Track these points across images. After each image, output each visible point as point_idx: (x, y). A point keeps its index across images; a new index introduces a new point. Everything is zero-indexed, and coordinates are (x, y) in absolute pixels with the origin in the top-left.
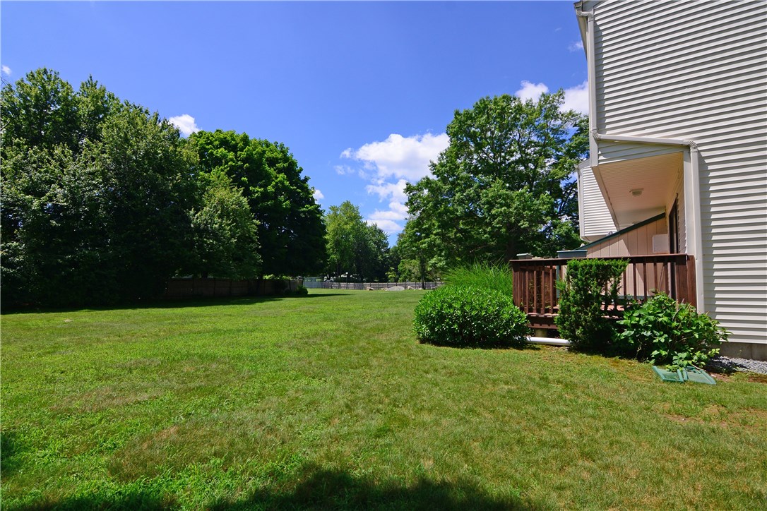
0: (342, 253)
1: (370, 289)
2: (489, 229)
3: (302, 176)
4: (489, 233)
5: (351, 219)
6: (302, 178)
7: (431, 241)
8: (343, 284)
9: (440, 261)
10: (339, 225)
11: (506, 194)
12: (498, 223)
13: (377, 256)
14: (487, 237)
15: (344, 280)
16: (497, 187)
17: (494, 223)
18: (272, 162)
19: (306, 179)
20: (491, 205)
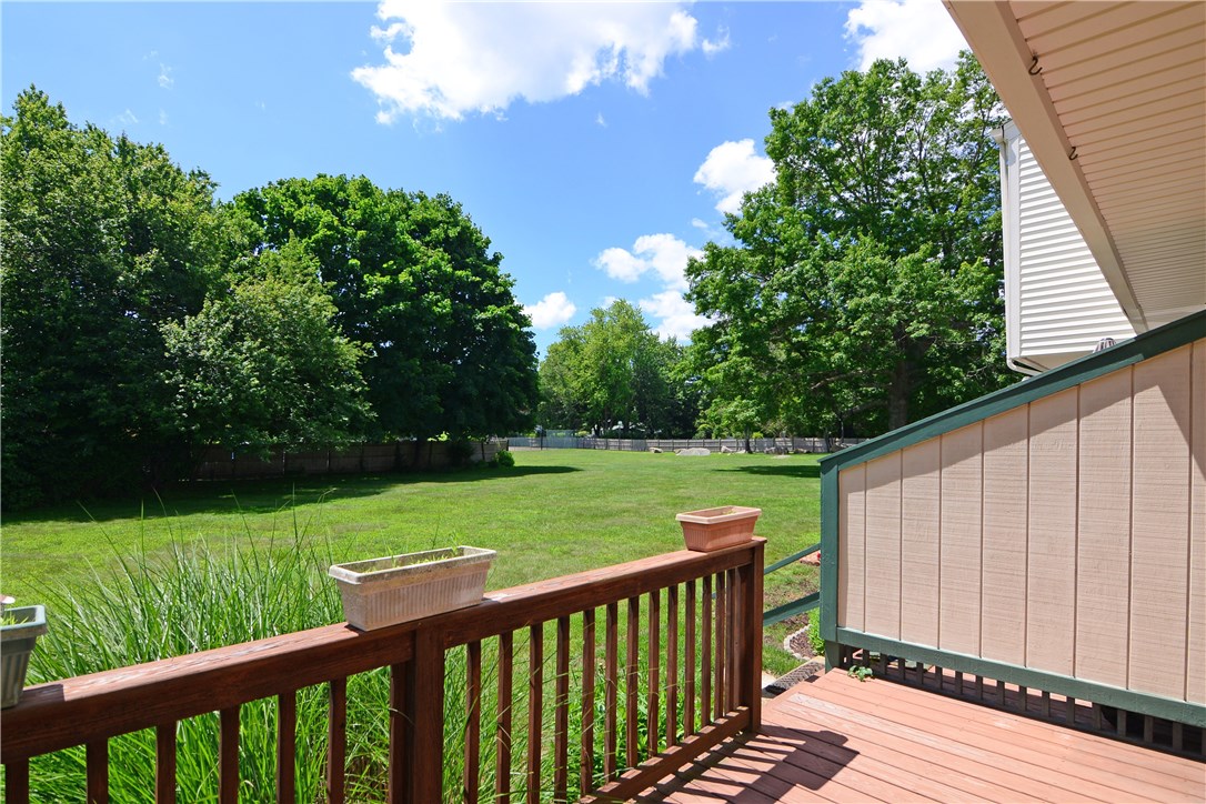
0: (612, 389)
1: (656, 452)
2: (846, 341)
3: (489, 254)
4: (846, 350)
5: (626, 328)
6: (490, 257)
7: (730, 367)
8: (613, 442)
9: (747, 407)
10: (605, 340)
11: (880, 266)
12: (862, 329)
13: (674, 392)
14: (841, 358)
15: (615, 435)
16: (863, 251)
17: (854, 328)
18: (422, 229)
19: (496, 260)
20: (848, 290)
